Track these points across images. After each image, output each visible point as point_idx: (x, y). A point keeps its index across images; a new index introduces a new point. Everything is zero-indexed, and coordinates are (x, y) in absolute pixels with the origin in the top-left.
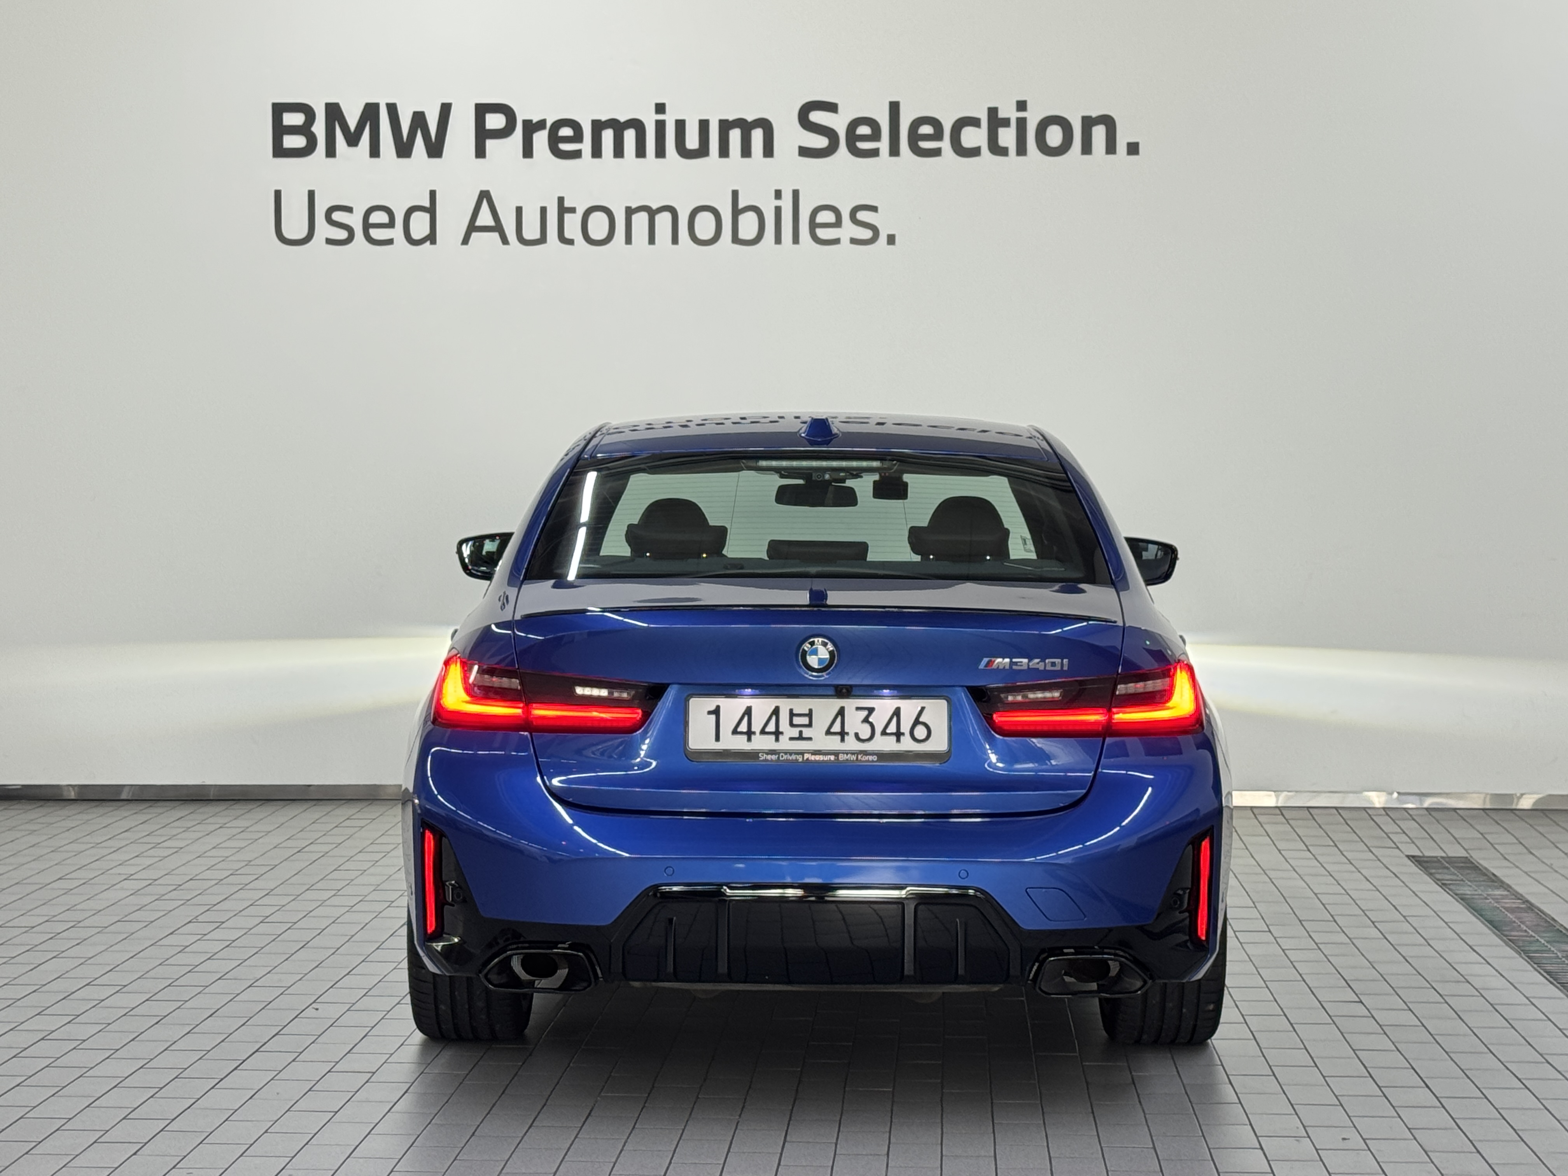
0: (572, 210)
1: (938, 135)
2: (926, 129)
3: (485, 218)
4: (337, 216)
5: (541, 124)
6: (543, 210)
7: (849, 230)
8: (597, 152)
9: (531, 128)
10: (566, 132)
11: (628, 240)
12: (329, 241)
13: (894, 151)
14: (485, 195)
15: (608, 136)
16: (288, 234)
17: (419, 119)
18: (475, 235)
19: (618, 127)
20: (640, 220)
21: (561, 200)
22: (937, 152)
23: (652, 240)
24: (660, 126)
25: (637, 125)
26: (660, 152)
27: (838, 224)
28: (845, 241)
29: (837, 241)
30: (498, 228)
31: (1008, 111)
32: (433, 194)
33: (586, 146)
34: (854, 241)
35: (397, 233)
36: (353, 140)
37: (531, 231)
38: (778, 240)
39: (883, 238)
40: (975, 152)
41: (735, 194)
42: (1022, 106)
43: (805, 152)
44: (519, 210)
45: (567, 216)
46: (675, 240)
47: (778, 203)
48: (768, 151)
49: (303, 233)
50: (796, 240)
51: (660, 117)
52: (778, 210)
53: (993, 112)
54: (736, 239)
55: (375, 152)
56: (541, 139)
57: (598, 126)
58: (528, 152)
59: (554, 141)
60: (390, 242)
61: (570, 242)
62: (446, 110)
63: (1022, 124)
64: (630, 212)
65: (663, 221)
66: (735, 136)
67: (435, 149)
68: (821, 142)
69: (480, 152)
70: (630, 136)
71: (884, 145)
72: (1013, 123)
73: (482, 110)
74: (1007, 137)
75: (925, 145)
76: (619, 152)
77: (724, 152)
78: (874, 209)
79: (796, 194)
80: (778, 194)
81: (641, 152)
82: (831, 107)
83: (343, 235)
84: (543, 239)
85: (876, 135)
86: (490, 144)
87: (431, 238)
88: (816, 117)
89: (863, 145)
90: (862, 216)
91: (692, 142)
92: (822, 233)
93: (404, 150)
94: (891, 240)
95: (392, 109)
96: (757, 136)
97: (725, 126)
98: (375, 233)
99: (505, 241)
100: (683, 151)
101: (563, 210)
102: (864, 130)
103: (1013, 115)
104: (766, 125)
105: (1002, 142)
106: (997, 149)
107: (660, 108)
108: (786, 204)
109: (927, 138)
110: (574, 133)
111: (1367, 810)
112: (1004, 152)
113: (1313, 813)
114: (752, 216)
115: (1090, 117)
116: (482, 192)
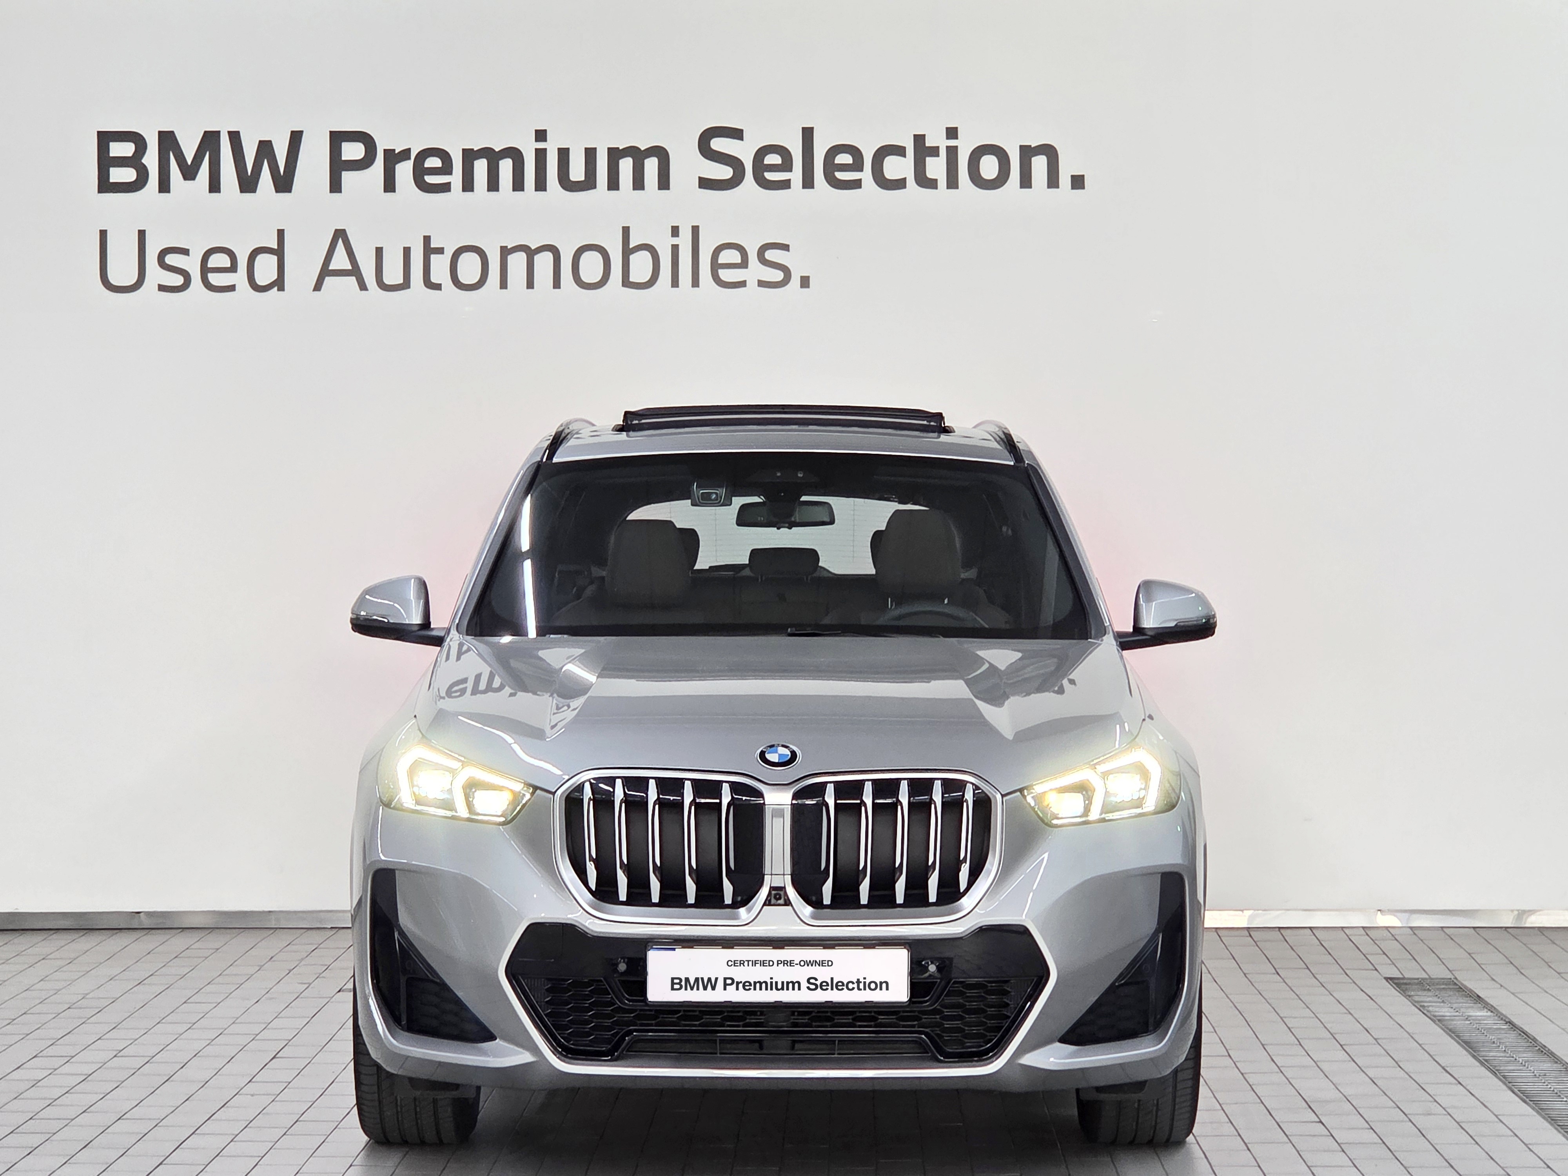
0: (440, 251)
1: (858, 166)
2: (844, 159)
3: (340, 261)
4: (170, 259)
5: (405, 154)
6: (407, 251)
7: (756, 271)
8: (468, 185)
9: (393, 158)
10: (433, 162)
11: (504, 285)
12: (162, 288)
13: (808, 182)
14: (340, 234)
15: (481, 167)
16: (114, 280)
17: (265, 149)
18: (328, 280)
19: (492, 156)
20: (517, 262)
21: (427, 239)
22: (856, 184)
23: (530, 285)
24: (541, 155)
25: (515, 154)
26: (541, 185)
27: (744, 264)
28: (752, 283)
29: (743, 284)
30: (355, 271)
31: (936, 139)
32: (281, 233)
33: (456, 179)
34: (762, 284)
35: (240, 278)
36: (190, 173)
37: (393, 274)
38: (675, 283)
39: (795, 281)
40: (900, 184)
41: (626, 231)
42: (952, 133)
43: (705, 183)
44: (379, 251)
45: (433, 257)
46: (557, 284)
47: (675, 241)
48: (664, 183)
49: (132, 280)
50: (695, 283)
51: (541, 145)
52: (675, 248)
53: (919, 140)
54: (626, 282)
55: (215, 186)
56: (404, 171)
57: (469, 156)
58: (390, 185)
59: (419, 173)
60: (232, 288)
61: (438, 287)
62: (296, 138)
63: (952, 152)
64: (505, 252)
65: (544, 261)
66: (626, 165)
67: (284, 184)
68: (725, 172)
69: (336, 186)
70: (506, 167)
71: (796, 175)
72: (943, 152)
73: (337, 138)
74: (936, 168)
75: (840, 175)
76: (493, 185)
77: (613, 184)
78: (785, 247)
79: (695, 230)
80: (675, 231)
81: (518, 185)
82: (737, 134)
83: (178, 280)
84: (406, 284)
85: (787, 165)
86: (347, 177)
87: (279, 283)
88: (718, 144)
89: (770, 176)
90: (770, 255)
91: (577, 173)
92: (726, 275)
93: (248, 184)
94: (805, 282)
95: (235, 137)
96: (651, 165)
97: (615, 155)
98: (215, 279)
99: (363, 286)
100: (566, 184)
101: (429, 250)
102: (773, 159)
103: (943, 143)
104: (661, 153)
105: (930, 174)
106: (924, 181)
107: (541, 135)
108: (685, 241)
109: (844, 168)
110: (443, 164)
111: (1347, 931)
112: (932, 184)
113: (1284, 934)
114: (646, 255)
115: (1030, 146)
116: (336, 231)
